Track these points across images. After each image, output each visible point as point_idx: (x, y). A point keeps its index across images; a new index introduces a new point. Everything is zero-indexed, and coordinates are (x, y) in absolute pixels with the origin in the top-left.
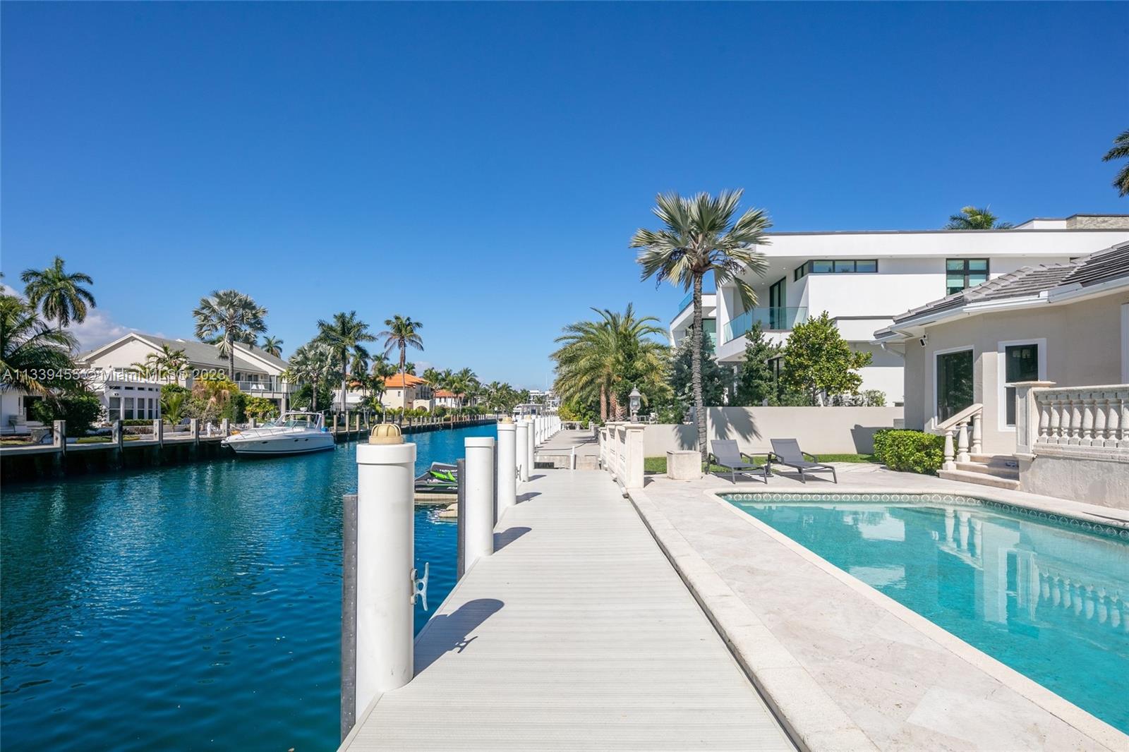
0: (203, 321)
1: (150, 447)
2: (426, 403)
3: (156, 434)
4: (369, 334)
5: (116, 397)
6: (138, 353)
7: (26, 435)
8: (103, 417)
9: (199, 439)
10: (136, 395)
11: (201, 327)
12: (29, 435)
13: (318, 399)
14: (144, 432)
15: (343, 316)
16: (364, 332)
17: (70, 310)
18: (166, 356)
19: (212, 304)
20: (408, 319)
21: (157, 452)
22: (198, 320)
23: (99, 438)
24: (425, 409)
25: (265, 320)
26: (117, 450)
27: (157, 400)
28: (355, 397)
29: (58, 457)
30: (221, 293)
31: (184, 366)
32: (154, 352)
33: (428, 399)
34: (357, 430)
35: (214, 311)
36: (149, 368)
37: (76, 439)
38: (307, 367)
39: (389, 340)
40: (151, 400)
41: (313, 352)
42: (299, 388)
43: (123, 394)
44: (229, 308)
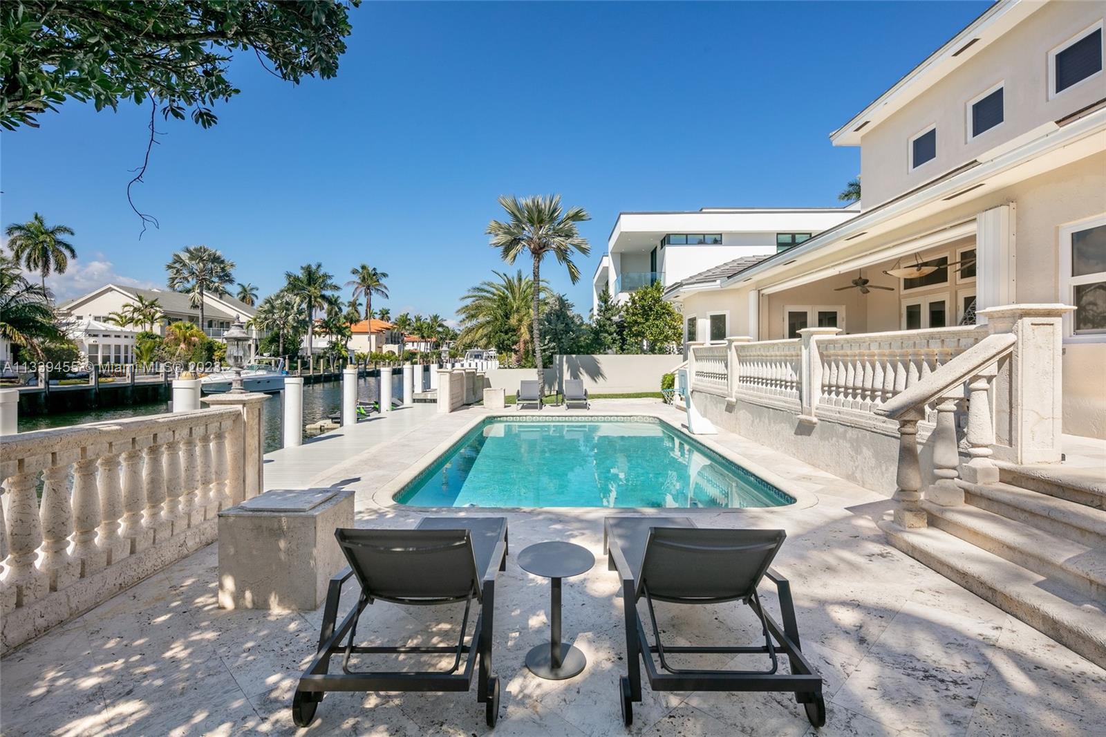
0: (175, 274)
1: (123, 388)
2: (394, 348)
3: (128, 377)
4: (333, 284)
5: (95, 343)
6: (115, 302)
7: (13, 378)
8: (81, 362)
9: (168, 381)
10: (113, 342)
11: (173, 279)
12: (17, 378)
13: (284, 345)
14: (119, 375)
15: (309, 266)
16: (329, 282)
17: (52, 260)
18: (141, 306)
19: (183, 259)
20: (374, 269)
21: (129, 392)
22: (171, 273)
23: (78, 381)
24: (394, 353)
25: (232, 272)
26: (94, 391)
27: (132, 346)
28: (322, 343)
29: (42, 397)
30: (192, 249)
31: (158, 315)
32: (131, 302)
33: (399, 343)
34: (322, 373)
35: (185, 265)
36: (126, 317)
37: (58, 381)
38: (273, 315)
39: (356, 289)
40: (126, 347)
41: (279, 301)
42: (267, 335)
43: (101, 341)
44: (198, 263)
